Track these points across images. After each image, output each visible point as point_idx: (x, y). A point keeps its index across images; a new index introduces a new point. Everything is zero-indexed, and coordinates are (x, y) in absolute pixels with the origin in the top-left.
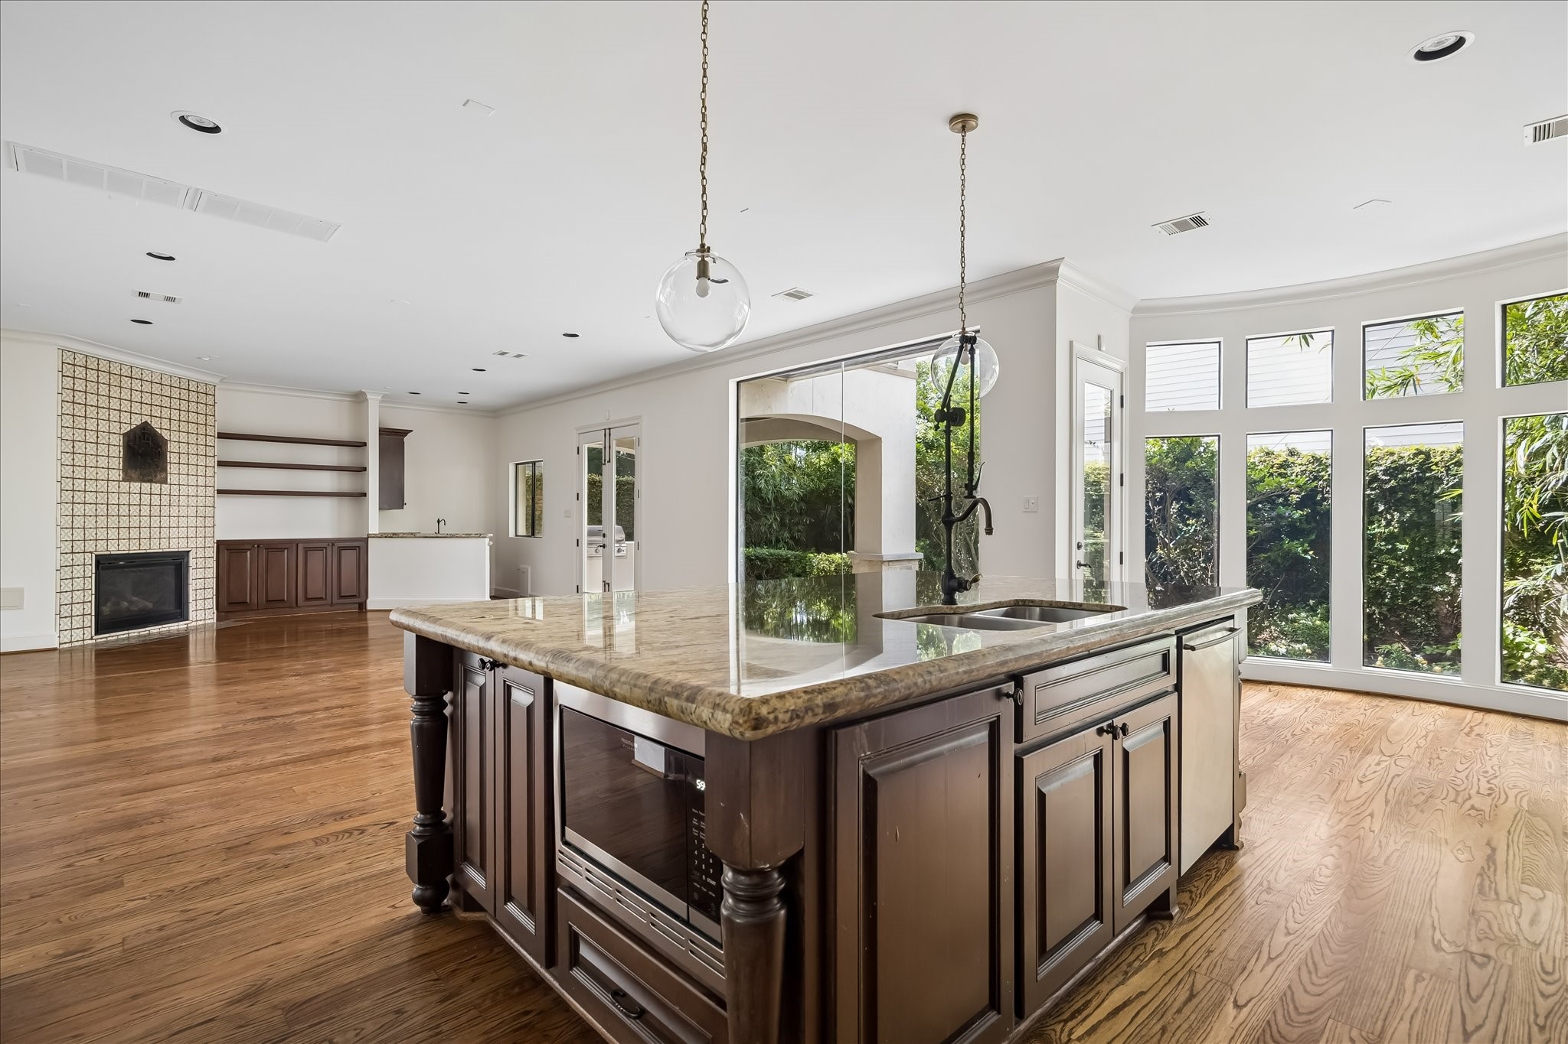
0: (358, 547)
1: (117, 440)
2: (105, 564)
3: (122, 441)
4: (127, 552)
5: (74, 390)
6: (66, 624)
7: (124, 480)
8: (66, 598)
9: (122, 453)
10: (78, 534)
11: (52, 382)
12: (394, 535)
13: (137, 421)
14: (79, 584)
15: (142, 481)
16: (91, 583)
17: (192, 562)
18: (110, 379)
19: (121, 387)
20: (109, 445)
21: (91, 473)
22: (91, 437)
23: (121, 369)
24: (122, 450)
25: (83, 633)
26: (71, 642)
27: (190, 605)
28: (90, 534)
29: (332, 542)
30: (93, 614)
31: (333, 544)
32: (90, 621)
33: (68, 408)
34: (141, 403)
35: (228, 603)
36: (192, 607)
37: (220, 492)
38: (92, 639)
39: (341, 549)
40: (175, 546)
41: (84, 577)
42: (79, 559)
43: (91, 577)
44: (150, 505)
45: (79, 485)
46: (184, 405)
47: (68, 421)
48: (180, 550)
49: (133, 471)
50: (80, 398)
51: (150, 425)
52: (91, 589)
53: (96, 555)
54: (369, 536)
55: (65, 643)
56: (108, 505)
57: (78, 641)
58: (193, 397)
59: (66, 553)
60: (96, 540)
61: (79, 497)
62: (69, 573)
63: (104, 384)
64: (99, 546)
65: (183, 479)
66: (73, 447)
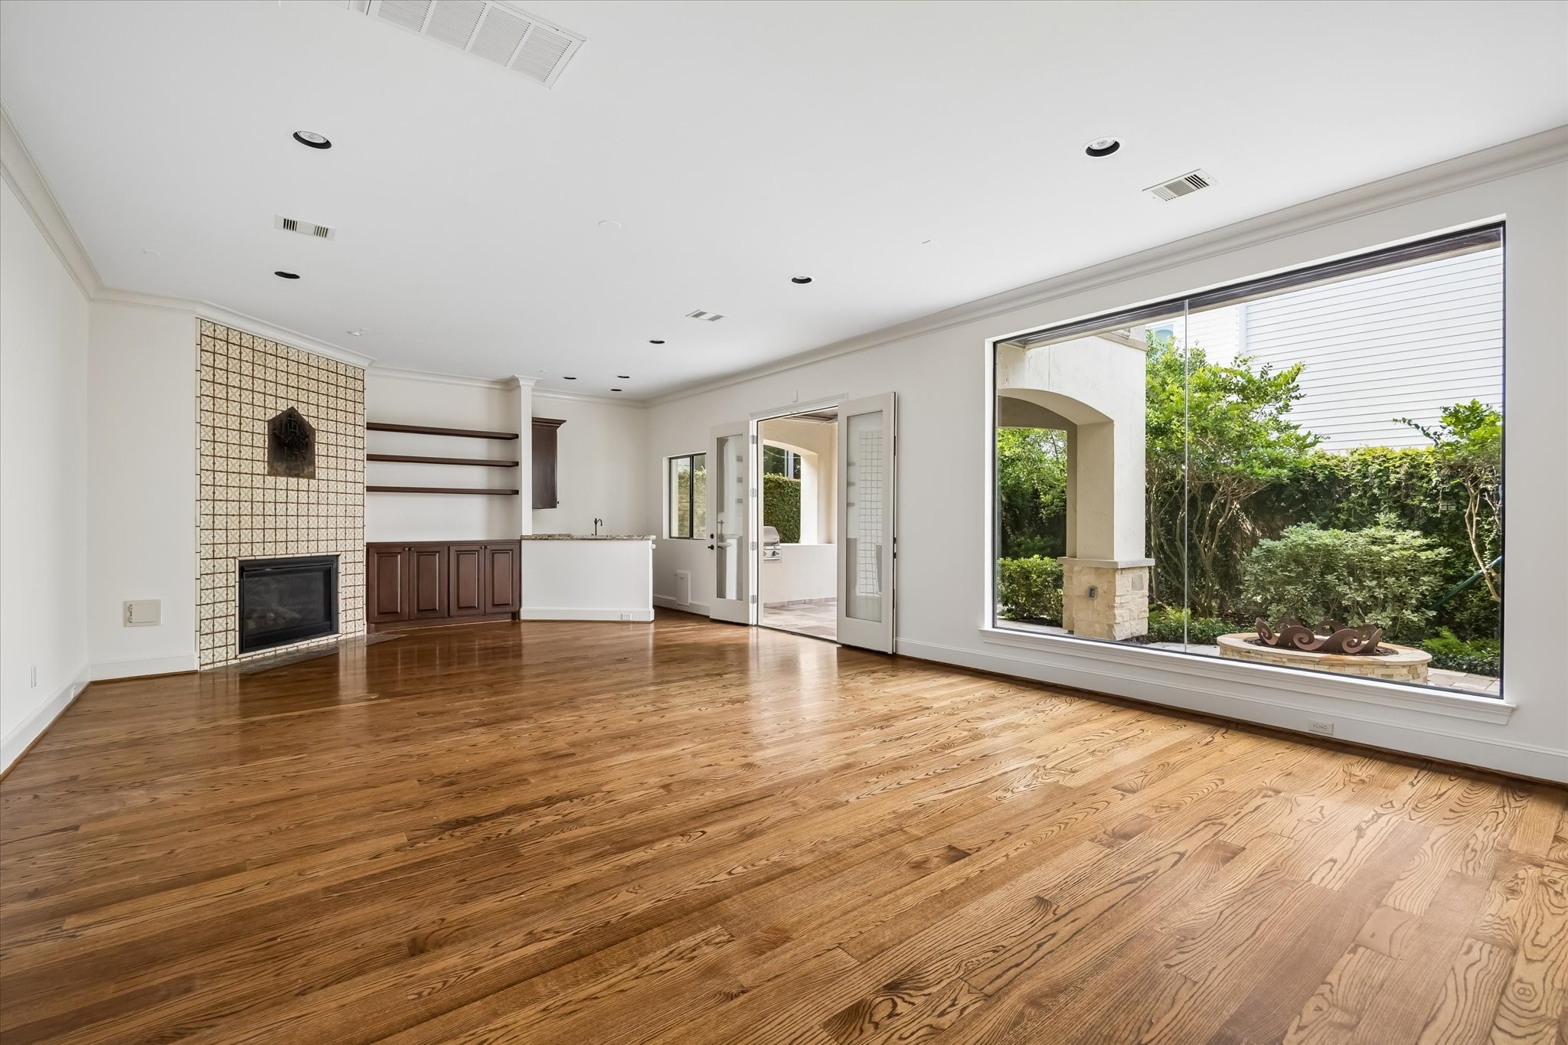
0: (511, 549)
1: (262, 428)
2: (249, 571)
3: (266, 429)
4: (273, 557)
5: (214, 368)
6: (207, 642)
7: (269, 474)
8: (207, 611)
9: (267, 443)
10: (220, 537)
11: (189, 356)
12: (549, 537)
13: (283, 406)
14: (221, 594)
15: (289, 475)
16: (234, 594)
17: (341, 568)
18: (253, 357)
19: (265, 366)
20: (253, 433)
21: (234, 465)
22: (234, 423)
23: (265, 346)
24: (267, 439)
25: (226, 652)
26: (213, 663)
27: (340, 615)
28: (233, 536)
29: (483, 545)
30: (237, 629)
31: (486, 547)
32: (234, 638)
33: (208, 389)
34: (287, 386)
35: (379, 613)
36: (341, 618)
37: (370, 489)
38: (236, 658)
39: (494, 553)
40: (324, 550)
41: (227, 587)
42: (221, 565)
43: (234, 586)
44: (298, 503)
45: (221, 478)
46: (332, 390)
47: (208, 404)
48: (329, 554)
49: (280, 464)
50: (221, 377)
51: (297, 412)
52: (234, 600)
53: (240, 561)
54: (522, 538)
55: (207, 664)
56: (252, 502)
57: (220, 661)
58: (342, 381)
59: (207, 559)
60: (240, 543)
61: (220, 493)
62: (211, 581)
63: (247, 361)
64: (243, 550)
65: (332, 474)
66: (214, 434)
